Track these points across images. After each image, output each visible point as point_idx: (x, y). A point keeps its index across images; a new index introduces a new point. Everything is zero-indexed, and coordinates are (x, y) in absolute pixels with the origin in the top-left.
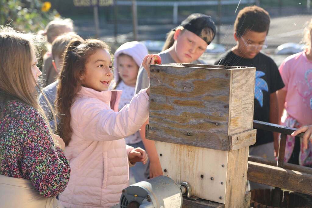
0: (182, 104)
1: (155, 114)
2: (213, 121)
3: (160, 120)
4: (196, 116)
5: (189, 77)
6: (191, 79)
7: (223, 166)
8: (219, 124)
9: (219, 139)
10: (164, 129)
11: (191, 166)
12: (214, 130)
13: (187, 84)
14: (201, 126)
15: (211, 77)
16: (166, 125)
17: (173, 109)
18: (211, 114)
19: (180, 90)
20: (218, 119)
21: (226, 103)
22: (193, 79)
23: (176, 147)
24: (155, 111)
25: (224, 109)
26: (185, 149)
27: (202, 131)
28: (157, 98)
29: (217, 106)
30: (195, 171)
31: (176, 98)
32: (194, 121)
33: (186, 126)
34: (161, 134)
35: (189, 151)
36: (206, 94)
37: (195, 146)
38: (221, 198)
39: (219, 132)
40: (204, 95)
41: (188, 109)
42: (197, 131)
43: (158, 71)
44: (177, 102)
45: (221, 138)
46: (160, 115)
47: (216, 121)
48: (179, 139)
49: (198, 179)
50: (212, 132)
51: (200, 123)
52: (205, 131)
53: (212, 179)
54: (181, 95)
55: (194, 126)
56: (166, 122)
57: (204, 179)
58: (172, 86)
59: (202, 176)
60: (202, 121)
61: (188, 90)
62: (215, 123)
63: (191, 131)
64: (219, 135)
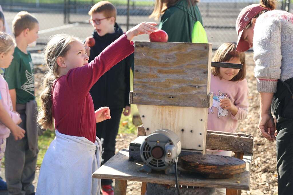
0: (166, 72)
1: (139, 82)
2: (194, 85)
3: (144, 87)
4: (178, 82)
5: (172, 50)
6: (173, 52)
7: (201, 120)
8: (199, 87)
9: (199, 99)
10: (148, 94)
11: (172, 123)
12: (194, 92)
13: (170, 56)
14: (183, 89)
15: (192, 50)
16: (150, 91)
17: (157, 77)
18: (191, 79)
19: (163, 61)
20: (198, 83)
21: (205, 70)
22: (175, 52)
23: (158, 109)
24: (140, 80)
25: (204, 75)
26: (166, 110)
27: (184, 93)
28: (141, 69)
29: (197, 73)
30: (176, 127)
31: (159, 68)
32: (176, 86)
33: (169, 90)
34: (145, 98)
35: (170, 111)
36: (188, 63)
37: (178, 105)
38: (200, 146)
39: (199, 93)
40: (186, 64)
41: (171, 77)
42: (180, 94)
43: (142, 46)
44: (160, 72)
45: (201, 98)
46: (144, 82)
47: (196, 85)
48: (163, 101)
49: (180, 133)
50: (193, 93)
51: (182, 87)
52: (187, 93)
53: (191, 131)
54: (164, 65)
55: (176, 90)
56: (150, 88)
57: (184, 133)
58: (156, 58)
59: (183, 130)
60: (184, 85)
61: (171, 61)
62: (195, 86)
63: (174, 94)
64: (199, 95)
